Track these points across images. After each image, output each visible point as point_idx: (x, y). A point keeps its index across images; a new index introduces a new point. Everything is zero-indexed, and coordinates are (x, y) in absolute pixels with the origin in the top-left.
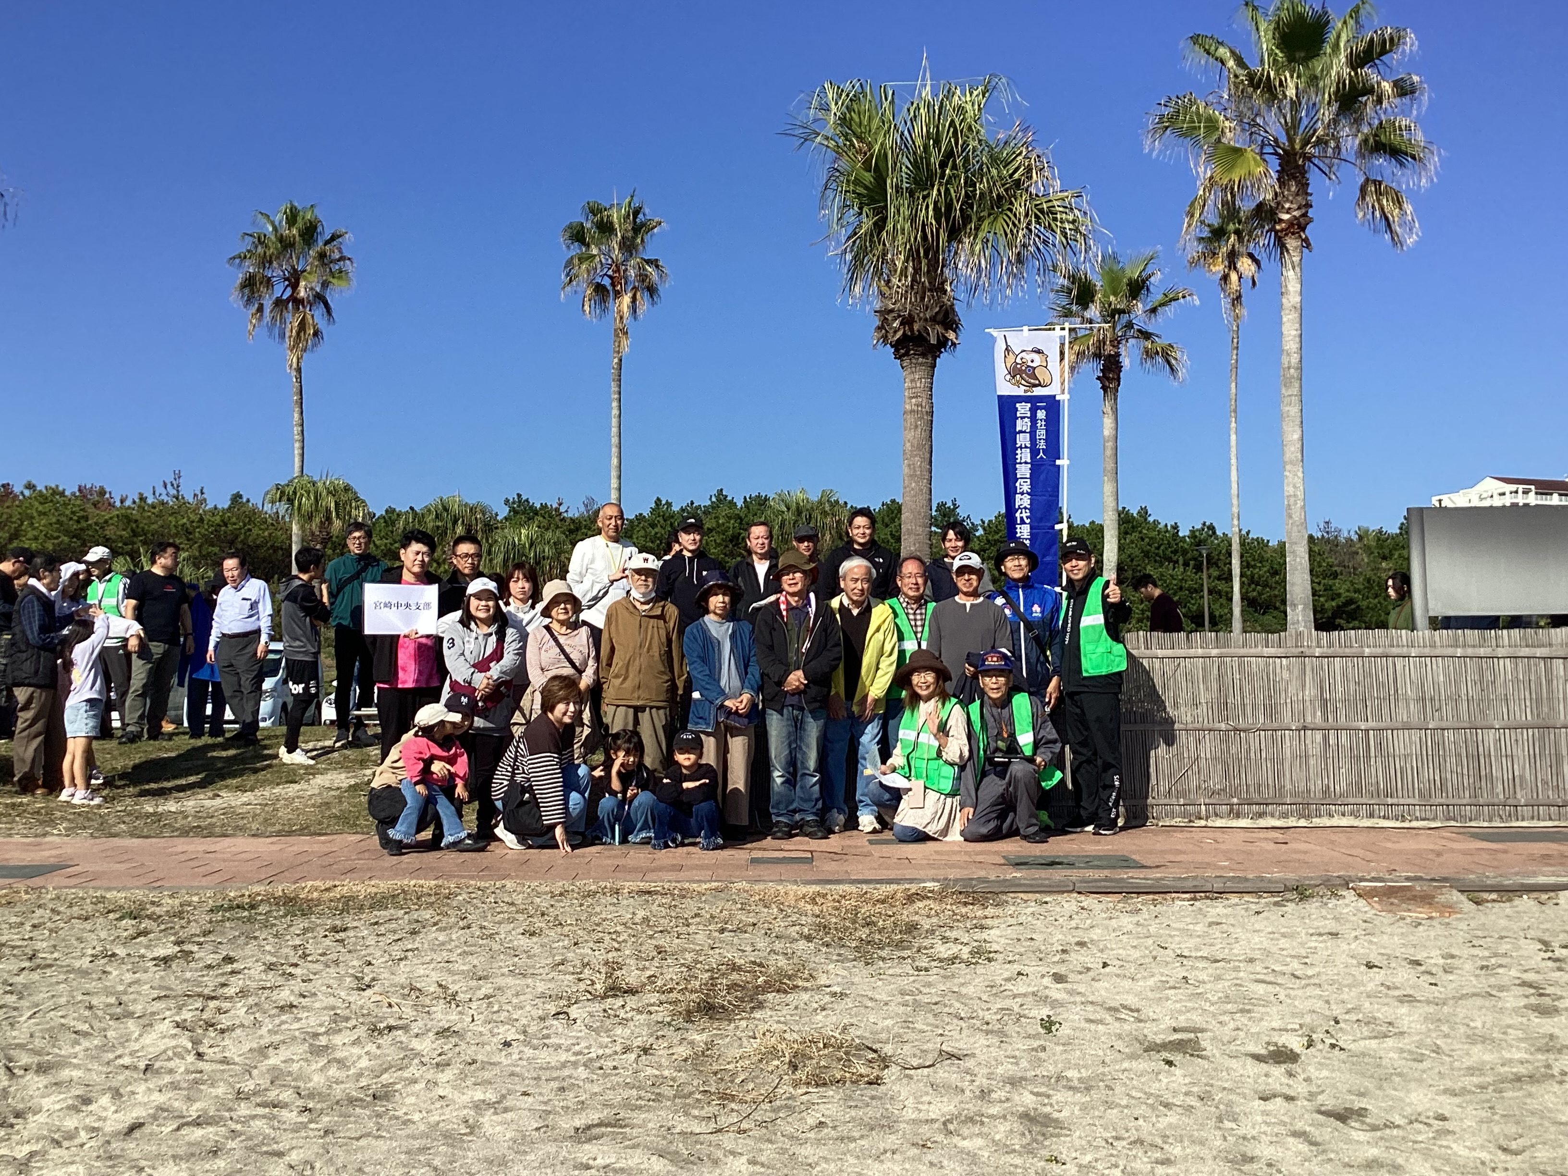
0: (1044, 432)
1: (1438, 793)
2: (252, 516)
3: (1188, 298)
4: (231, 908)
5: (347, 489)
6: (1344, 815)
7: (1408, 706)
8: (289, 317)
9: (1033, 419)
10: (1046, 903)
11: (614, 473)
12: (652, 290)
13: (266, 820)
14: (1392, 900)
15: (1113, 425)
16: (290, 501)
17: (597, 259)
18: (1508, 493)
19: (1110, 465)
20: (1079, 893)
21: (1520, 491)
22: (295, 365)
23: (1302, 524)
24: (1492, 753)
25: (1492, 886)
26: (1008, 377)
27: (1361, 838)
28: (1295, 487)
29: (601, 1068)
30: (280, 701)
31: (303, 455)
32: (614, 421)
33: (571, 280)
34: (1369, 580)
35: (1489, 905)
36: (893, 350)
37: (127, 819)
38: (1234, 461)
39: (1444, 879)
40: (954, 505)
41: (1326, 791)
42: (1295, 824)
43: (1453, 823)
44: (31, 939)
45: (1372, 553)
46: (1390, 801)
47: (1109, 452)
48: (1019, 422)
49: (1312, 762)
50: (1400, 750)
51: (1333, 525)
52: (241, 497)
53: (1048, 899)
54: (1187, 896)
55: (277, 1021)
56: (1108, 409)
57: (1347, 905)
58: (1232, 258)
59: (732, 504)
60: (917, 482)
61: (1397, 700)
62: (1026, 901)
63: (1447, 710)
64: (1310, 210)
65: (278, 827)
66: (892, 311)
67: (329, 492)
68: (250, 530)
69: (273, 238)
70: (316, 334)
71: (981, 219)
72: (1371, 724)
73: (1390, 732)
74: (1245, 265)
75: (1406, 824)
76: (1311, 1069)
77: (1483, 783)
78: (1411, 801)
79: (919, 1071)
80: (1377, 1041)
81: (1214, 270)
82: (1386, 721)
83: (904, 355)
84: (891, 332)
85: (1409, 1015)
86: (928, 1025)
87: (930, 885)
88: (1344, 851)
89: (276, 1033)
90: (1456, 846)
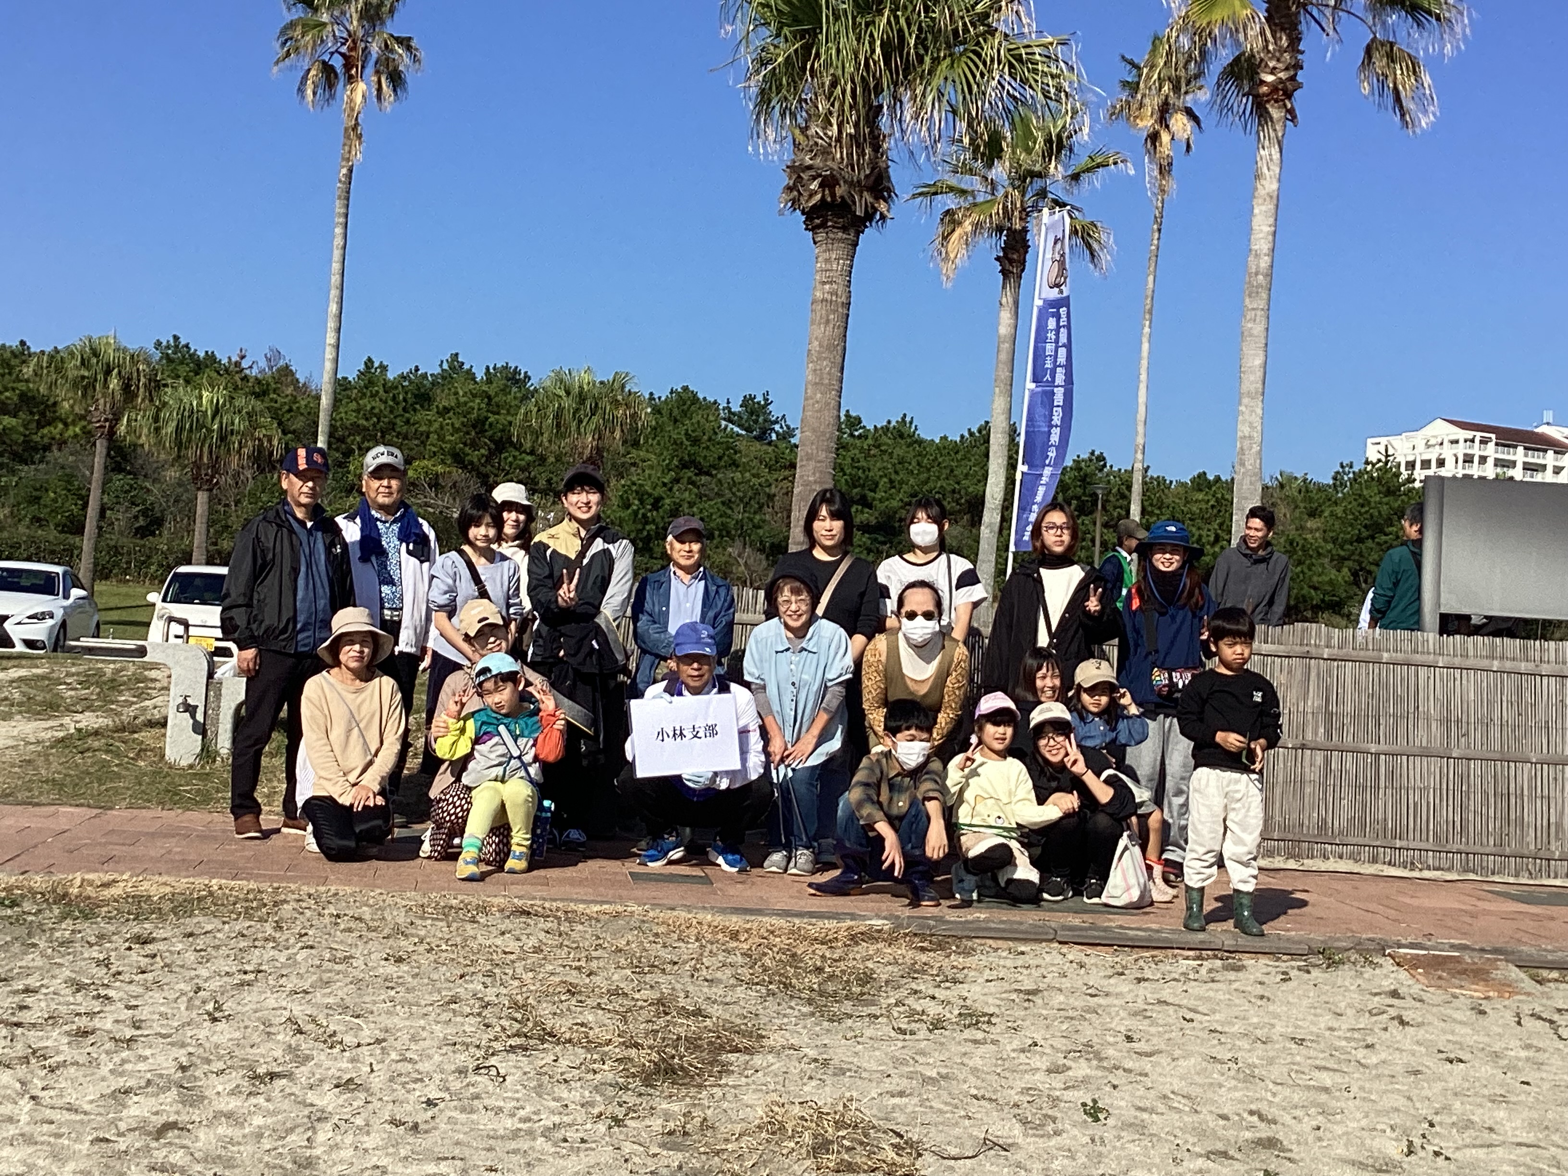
1: (1457, 837)
3: (1121, 165)
6: (1341, 857)
7: (1429, 726)
10: (1023, 953)
11: (331, 324)
12: (396, 79)
14: (1440, 973)
15: (1012, 321)
17: (329, 28)
18: (1461, 441)
19: (1004, 374)
20: (1060, 943)
21: (1477, 440)
23: (1255, 475)
24: (1526, 792)
25: (1552, 962)
27: (1373, 888)
28: (1251, 425)
29: (565, 1140)
32: (337, 254)
33: (288, 54)
35: (1551, 984)
36: (803, 218)
38: (1143, 377)
39: (1496, 951)
40: (766, 400)
41: (1323, 826)
42: (1282, 866)
43: (1472, 876)
45: (1297, 507)
46: (1398, 843)
47: (1004, 356)
49: (1308, 789)
50: (1415, 780)
53: (1022, 948)
54: (1191, 953)
55: (117, 1059)
56: (1007, 299)
57: (1386, 976)
58: (1164, 114)
59: (472, 375)
61: (1416, 719)
62: (996, 950)
63: (1476, 736)
64: (1300, 72)
66: (810, 167)
72: (1383, 747)
73: (1404, 758)
74: (1180, 123)
75: (1416, 874)
77: (1512, 829)
78: (1423, 846)
79: (962, 1162)
80: (1485, 1150)
81: (1141, 124)
82: (1401, 745)
83: (818, 227)
84: (806, 194)
85: (1509, 1120)
86: (946, 1104)
87: (878, 923)
88: (1358, 904)
89: (121, 1074)
90: (1489, 907)
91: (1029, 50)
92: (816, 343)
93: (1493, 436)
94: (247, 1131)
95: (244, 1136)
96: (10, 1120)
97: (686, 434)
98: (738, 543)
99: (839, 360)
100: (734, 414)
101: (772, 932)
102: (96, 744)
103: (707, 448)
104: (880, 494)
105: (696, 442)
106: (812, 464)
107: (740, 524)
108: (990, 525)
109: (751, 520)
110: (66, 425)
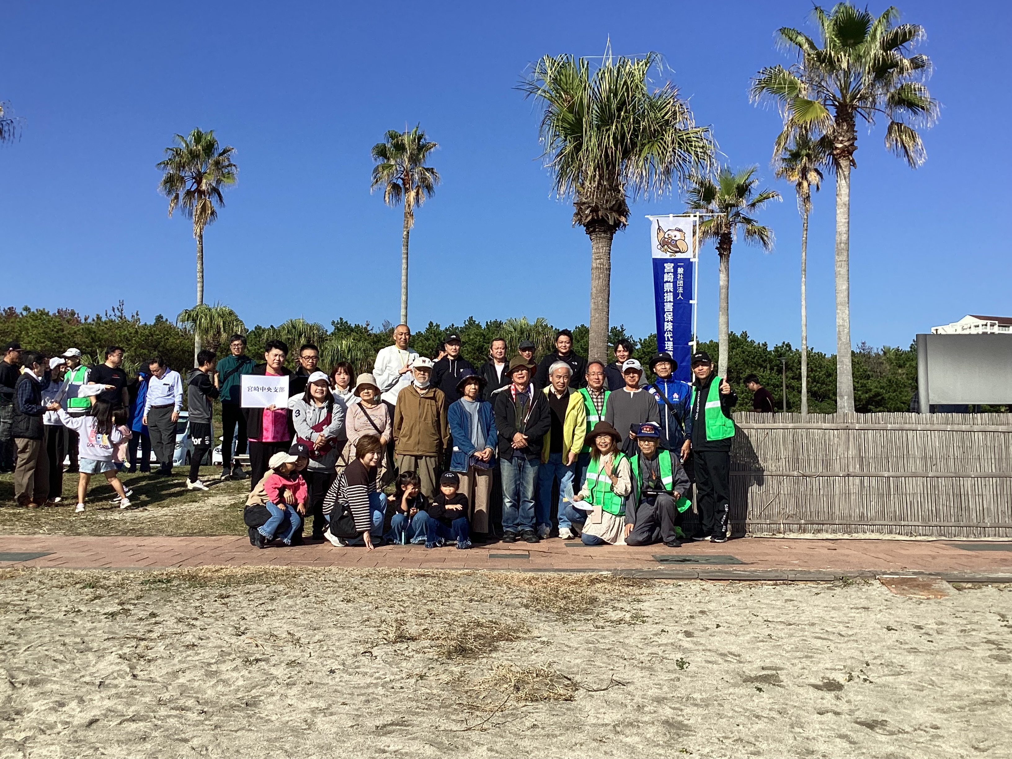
0: (682, 282)
1: (934, 518)
2: (169, 330)
3: (776, 197)
4: (155, 582)
5: (231, 313)
6: (873, 532)
7: (915, 462)
8: (195, 202)
9: (675, 273)
10: (680, 586)
11: (403, 305)
12: (429, 188)
13: (177, 526)
14: (904, 587)
15: (726, 278)
16: (194, 321)
17: (395, 167)
18: (980, 326)
19: (724, 305)
20: (702, 580)
21: (989, 324)
22: (198, 234)
23: (847, 344)
24: (970, 493)
25: (968, 579)
26: (659, 247)
27: (883, 546)
28: (843, 319)
29: (393, 688)
30: (186, 450)
31: (203, 291)
32: (404, 272)
33: (377, 181)
34: (890, 381)
35: (967, 591)
36: (585, 228)
37: (87, 524)
38: (803, 303)
39: (938, 574)
40: (622, 328)
41: (862, 516)
42: (841, 537)
43: (943, 538)
44: (26, 600)
45: (892, 363)
46: (903, 523)
47: (723, 296)
48: (666, 275)
49: (853, 497)
50: (910, 490)
51: (867, 345)
52: (162, 318)
53: (681, 583)
54: (771, 582)
55: (184, 655)
56: (723, 268)
57: (875, 590)
58: (804, 173)
59: (479, 326)
60: (600, 314)
61: (908, 459)
62: (667, 585)
63: (941, 465)
64: (856, 142)
65: (184, 530)
66: (584, 203)
67: (219, 315)
68: (168, 339)
69: (185, 151)
70: (213, 213)
71: (643, 145)
72: (891, 473)
73: (903, 478)
74: (813, 176)
75: (913, 538)
76: (851, 694)
77: (963, 512)
78: (916, 523)
79: (598, 692)
80: (894, 677)
81: (792, 179)
82: (901, 472)
83: (592, 232)
84: (584, 216)
85: (915, 661)
86: (604, 663)
87: (605, 573)
88: (873, 555)
89: (184, 662)
90: (945, 552)
91: (688, 136)
92: (594, 289)
93: (997, 322)
94: (232, 688)
96: (116, 686)
99: (607, 297)
101: (550, 580)
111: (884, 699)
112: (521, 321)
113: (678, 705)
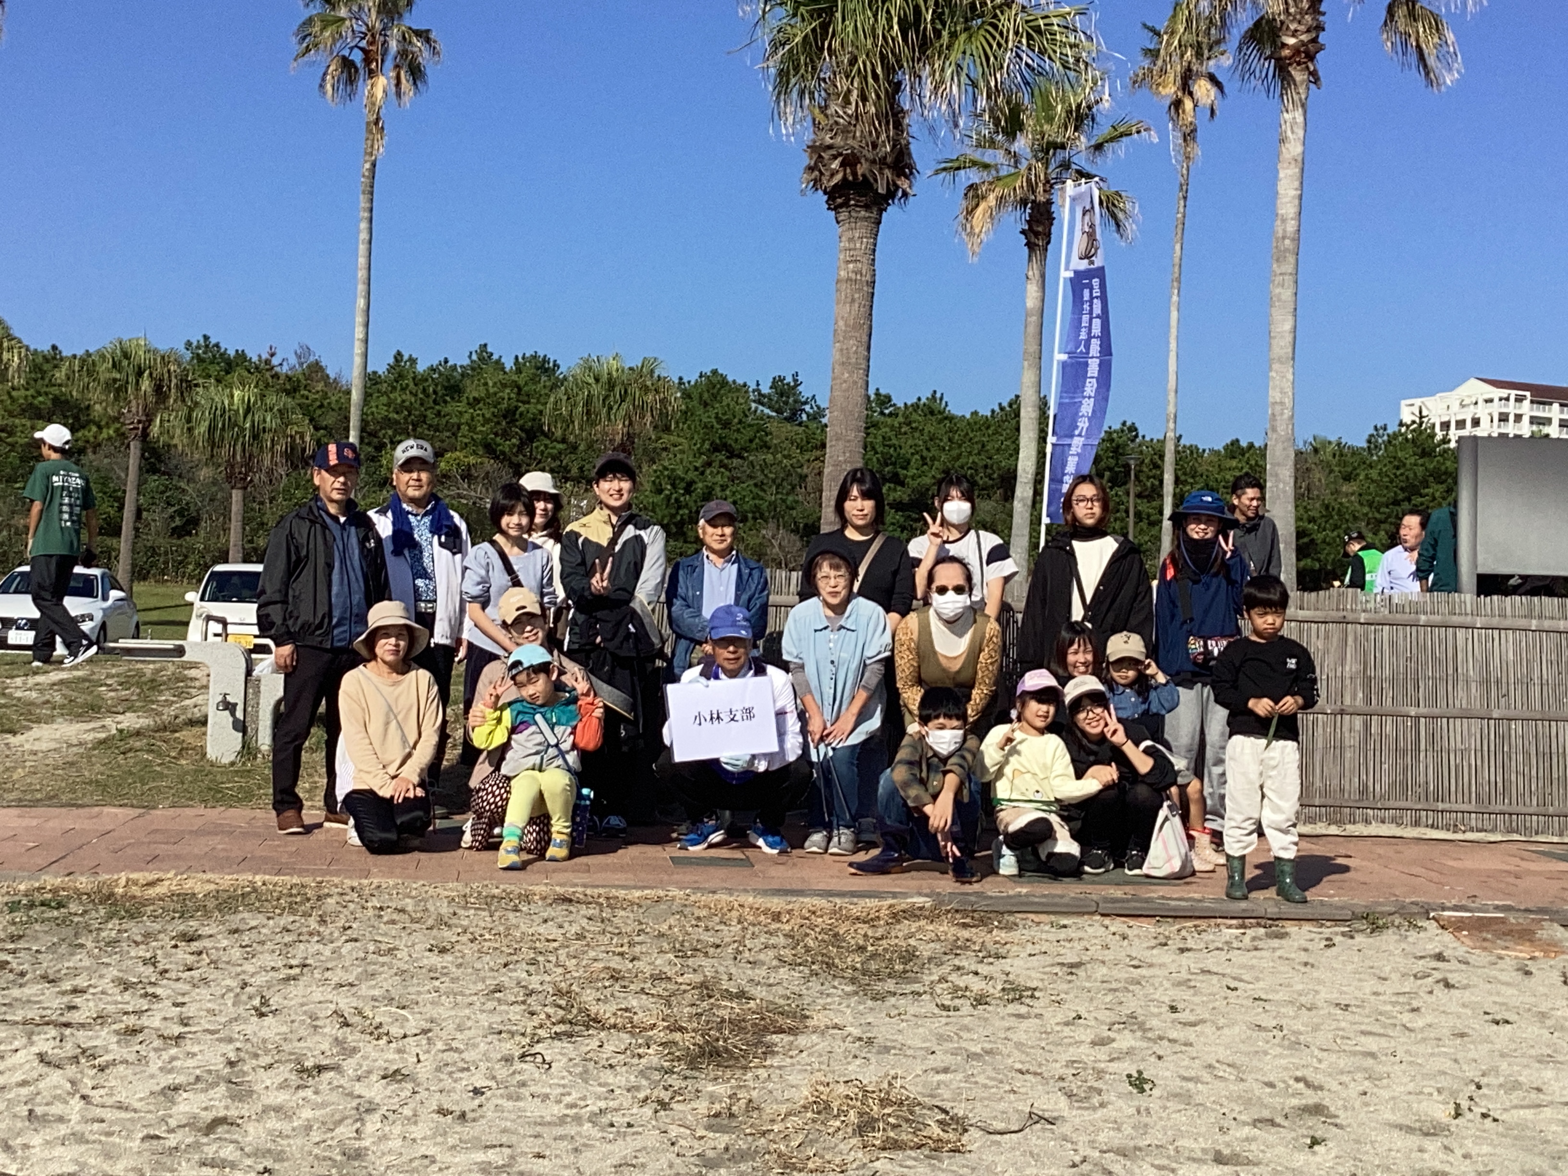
1: (1500, 798)
3: (1144, 134)
4: (32, 905)
6: (1383, 822)
7: (1469, 688)
10: (1065, 926)
11: (359, 319)
12: (416, 72)
14: (1484, 935)
15: (1040, 294)
17: (348, 23)
18: (1496, 400)
20: (1103, 915)
21: (1512, 398)
27: (1413, 851)
28: (1282, 392)
29: (612, 1125)
32: (362, 248)
33: (308, 50)
36: (826, 197)
39: (1541, 911)
40: (795, 381)
41: (1363, 791)
42: (1324, 832)
43: (1515, 837)
45: (1331, 471)
46: (1440, 806)
47: (1032, 329)
49: (1348, 755)
50: (1456, 742)
53: (1064, 921)
54: (1234, 922)
55: (165, 1056)
57: (1431, 940)
58: (1187, 81)
59: (501, 365)
60: (851, 373)
61: (1455, 680)
62: (1038, 924)
63: (1517, 695)
64: (1321, 34)
66: (830, 147)
71: (953, 35)
72: (1422, 710)
73: (1445, 720)
74: (1203, 89)
75: (1459, 836)
76: (1469, 1143)
77: (1555, 788)
78: (1465, 807)
79: (1008, 1136)
80: (1533, 1111)
81: (1163, 91)
82: (1441, 707)
83: (841, 206)
84: (827, 174)
85: (1557, 1080)
86: (991, 1079)
87: (919, 900)
88: (1400, 868)
89: (170, 1071)
90: (1533, 866)
91: (1047, 21)
92: (841, 323)
93: (1528, 394)
94: (296, 1124)
95: (294, 1130)
96: (61, 1119)
97: (717, 417)
98: (772, 525)
99: (865, 338)
100: (764, 396)
101: (814, 913)
102: (138, 744)
103: (738, 431)
104: (912, 472)
105: (726, 425)
106: (841, 444)
107: (773, 505)
108: (1022, 499)
109: (784, 501)
110: (100, 428)
111: (1528, 1150)
112: (610, 364)
113: (1165, 1162)
